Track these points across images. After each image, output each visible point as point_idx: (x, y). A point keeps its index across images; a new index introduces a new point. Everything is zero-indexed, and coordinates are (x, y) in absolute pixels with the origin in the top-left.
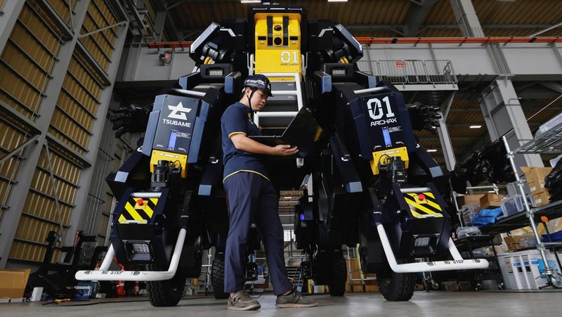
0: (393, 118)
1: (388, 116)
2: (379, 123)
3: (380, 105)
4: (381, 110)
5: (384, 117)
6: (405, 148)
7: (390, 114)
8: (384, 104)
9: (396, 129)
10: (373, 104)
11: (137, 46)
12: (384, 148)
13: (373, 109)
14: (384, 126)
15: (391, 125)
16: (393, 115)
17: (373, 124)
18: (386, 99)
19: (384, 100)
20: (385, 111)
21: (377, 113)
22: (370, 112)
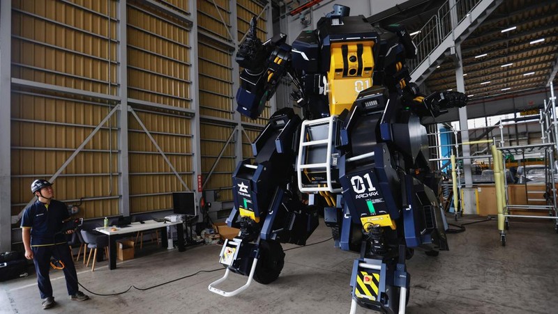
0: (375, 191)
1: (370, 190)
2: (363, 196)
3: (362, 182)
4: (363, 186)
5: (367, 191)
6: (388, 215)
7: (372, 188)
8: (365, 180)
9: (378, 201)
10: (356, 181)
11: (284, 17)
12: (369, 215)
13: (356, 185)
14: (367, 198)
15: (373, 198)
16: (374, 189)
17: (357, 197)
18: (367, 176)
19: (365, 177)
20: (367, 186)
21: (360, 188)
22: (355, 187)
